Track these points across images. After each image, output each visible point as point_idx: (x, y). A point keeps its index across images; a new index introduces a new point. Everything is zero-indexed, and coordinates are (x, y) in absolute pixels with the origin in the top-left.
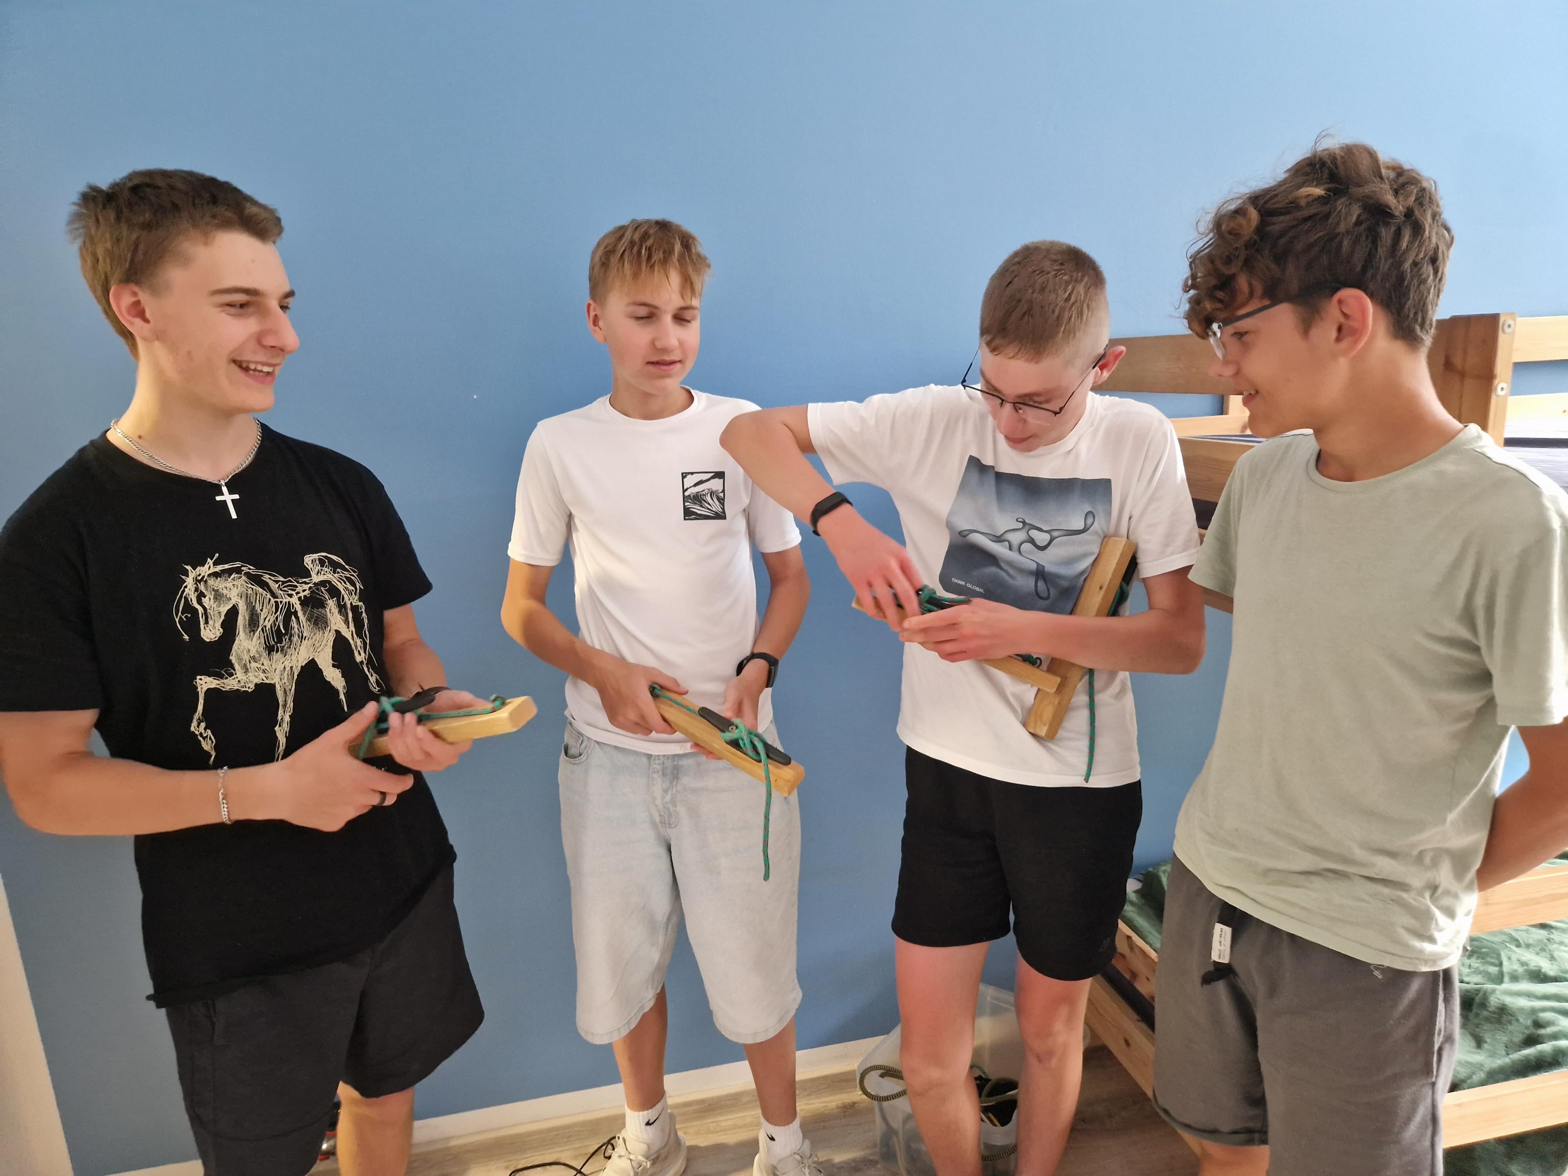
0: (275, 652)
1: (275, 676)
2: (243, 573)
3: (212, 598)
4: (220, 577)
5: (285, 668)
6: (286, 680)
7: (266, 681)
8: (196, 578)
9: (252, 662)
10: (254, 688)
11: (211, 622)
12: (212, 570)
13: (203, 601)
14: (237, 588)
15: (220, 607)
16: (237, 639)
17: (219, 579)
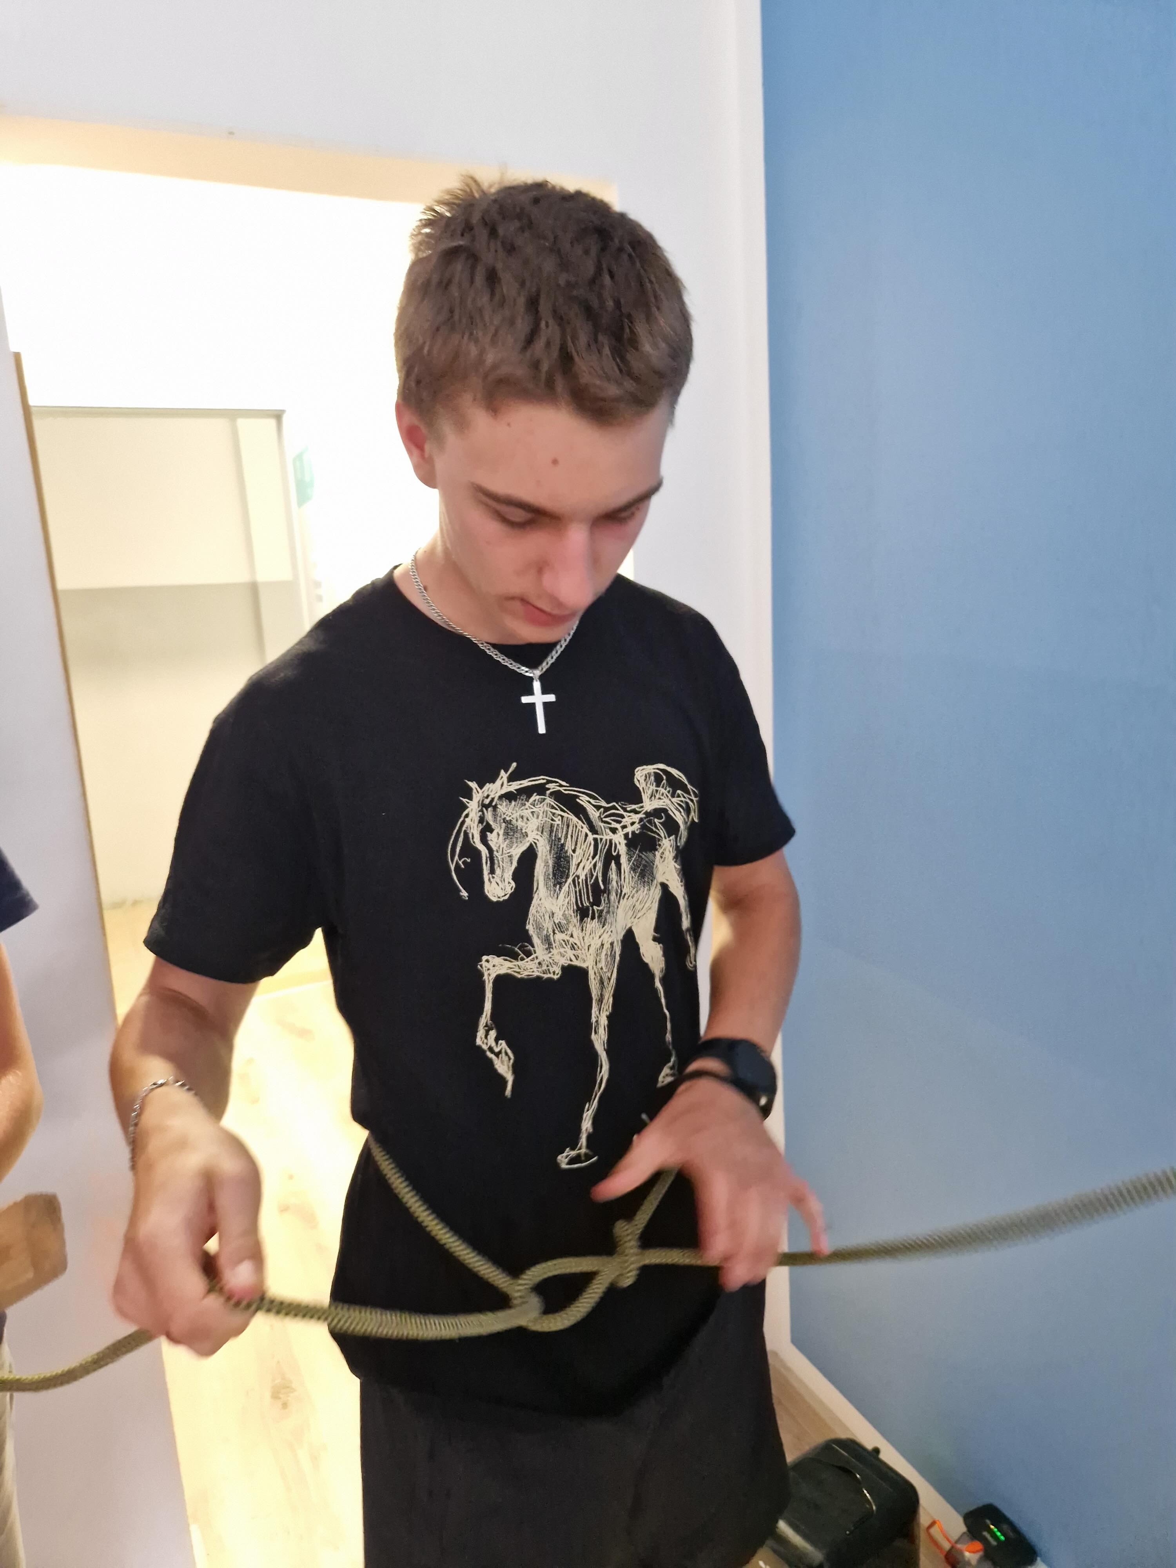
0: (589, 919)
1: (588, 956)
2: (548, 792)
3: (501, 832)
4: (515, 801)
5: (602, 945)
6: (603, 964)
7: (576, 963)
8: (483, 801)
9: (556, 932)
10: (560, 973)
11: (498, 871)
12: (506, 789)
13: (489, 838)
14: (538, 817)
15: (511, 847)
16: (535, 896)
17: (513, 803)
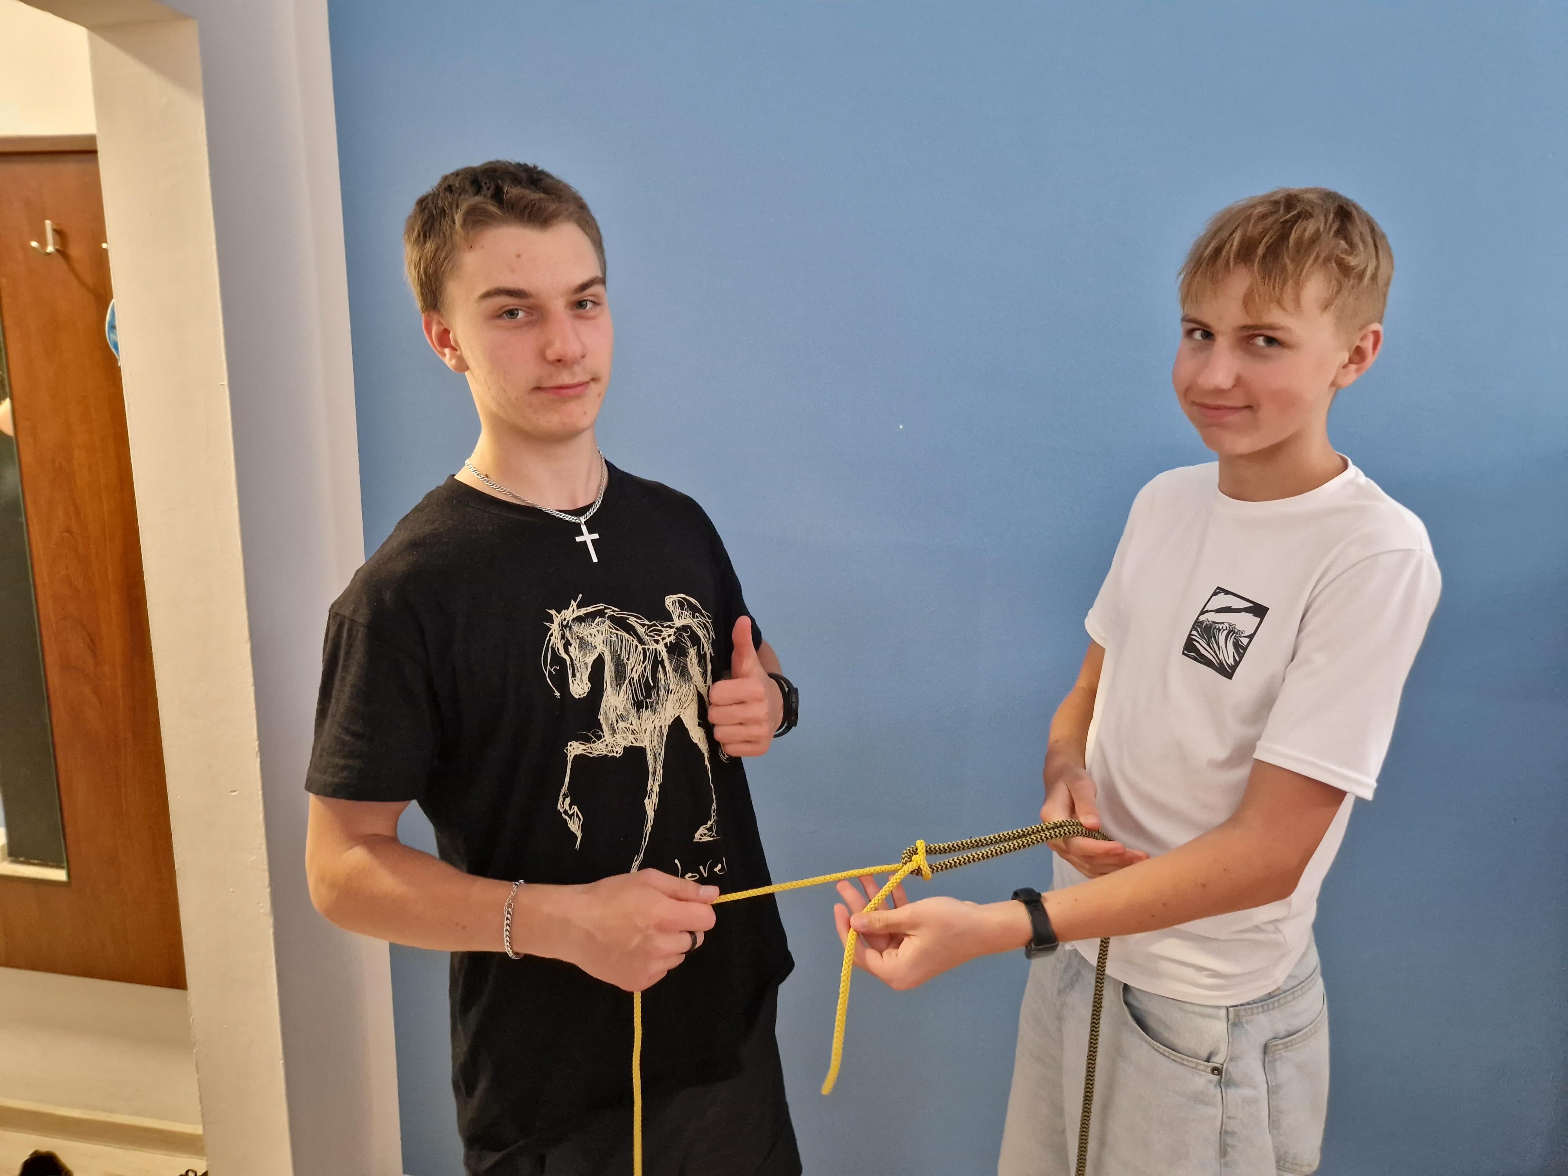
0: (644, 709)
1: (645, 737)
2: (607, 616)
3: (577, 646)
4: (584, 622)
5: (655, 728)
6: (655, 743)
7: (635, 744)
8: (562, 623)
9: (619, 721)
10: (622, 752)
11: (578, 675)
12: (576, 614)
13: (569, 650)
14: (602, 634)
15: (585, 657)
16: (605, 694)
17: (583, 624)
